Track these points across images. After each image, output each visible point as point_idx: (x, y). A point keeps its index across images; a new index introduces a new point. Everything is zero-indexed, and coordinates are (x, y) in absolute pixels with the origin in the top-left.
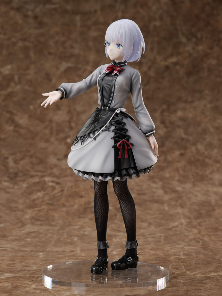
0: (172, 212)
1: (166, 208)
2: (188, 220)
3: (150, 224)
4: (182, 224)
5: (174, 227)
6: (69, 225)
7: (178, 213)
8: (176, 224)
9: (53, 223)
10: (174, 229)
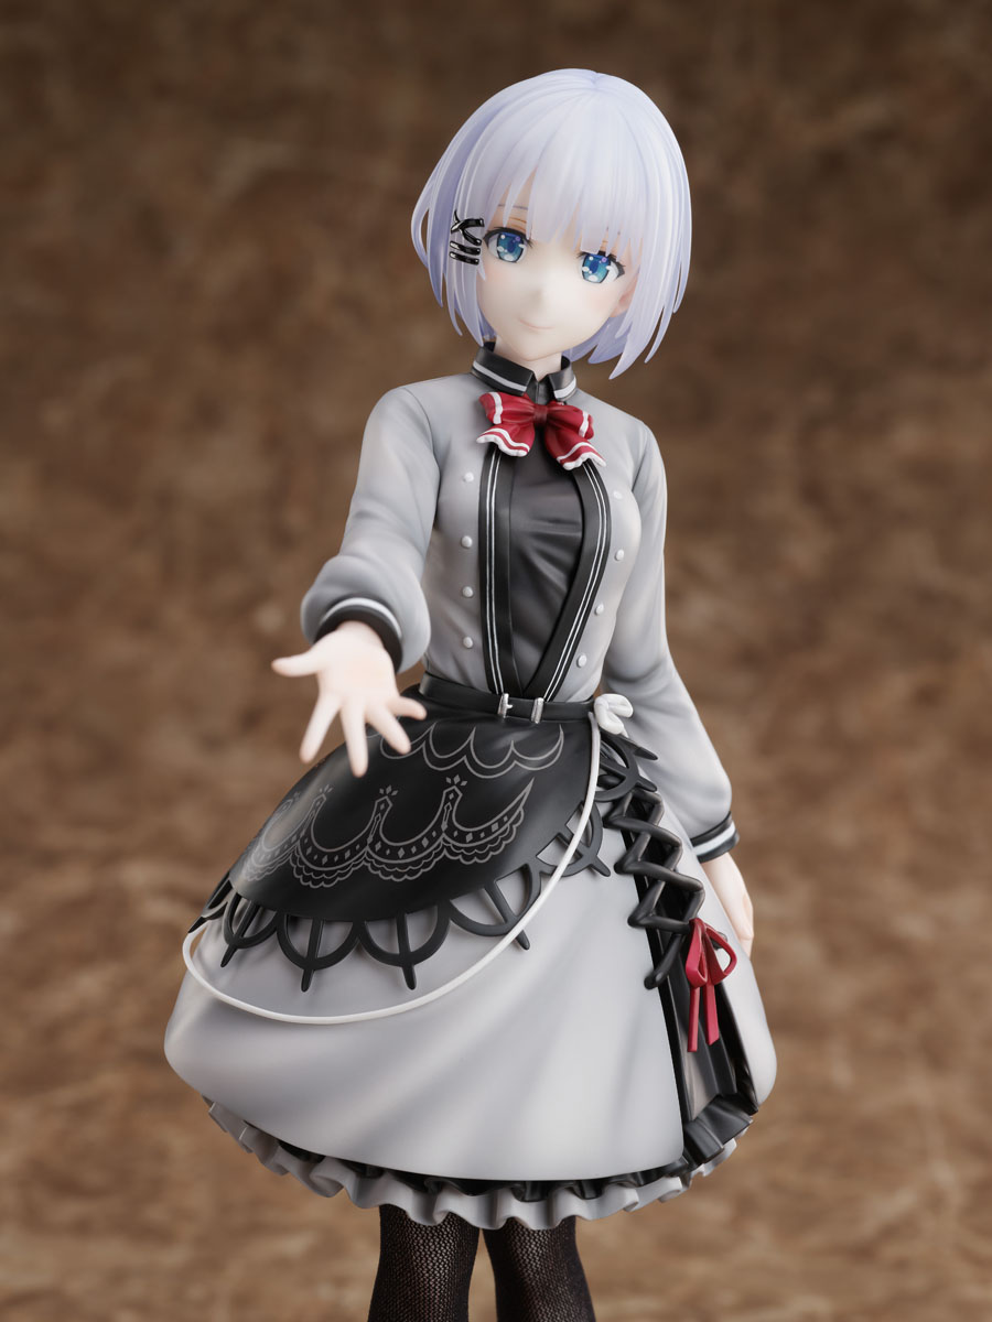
0: (878, 1102)
1: (841, 1073)
2: (975, 1170)
3: (745, 1207)
4: (935, 1201)
5: (890, 1232)
6: (256, 1229)
7: (911, 1113)
8: (903, 1201)
9: (156, 1214)
10: (892, 1251)
